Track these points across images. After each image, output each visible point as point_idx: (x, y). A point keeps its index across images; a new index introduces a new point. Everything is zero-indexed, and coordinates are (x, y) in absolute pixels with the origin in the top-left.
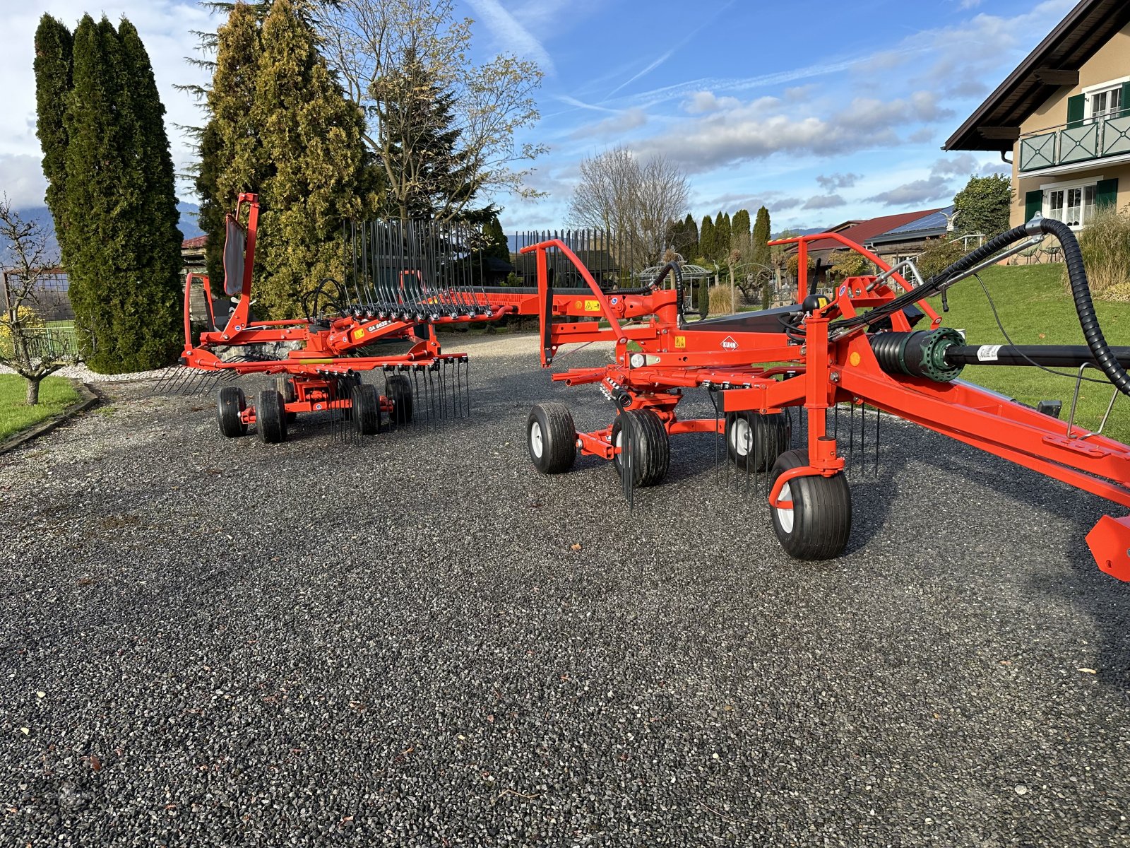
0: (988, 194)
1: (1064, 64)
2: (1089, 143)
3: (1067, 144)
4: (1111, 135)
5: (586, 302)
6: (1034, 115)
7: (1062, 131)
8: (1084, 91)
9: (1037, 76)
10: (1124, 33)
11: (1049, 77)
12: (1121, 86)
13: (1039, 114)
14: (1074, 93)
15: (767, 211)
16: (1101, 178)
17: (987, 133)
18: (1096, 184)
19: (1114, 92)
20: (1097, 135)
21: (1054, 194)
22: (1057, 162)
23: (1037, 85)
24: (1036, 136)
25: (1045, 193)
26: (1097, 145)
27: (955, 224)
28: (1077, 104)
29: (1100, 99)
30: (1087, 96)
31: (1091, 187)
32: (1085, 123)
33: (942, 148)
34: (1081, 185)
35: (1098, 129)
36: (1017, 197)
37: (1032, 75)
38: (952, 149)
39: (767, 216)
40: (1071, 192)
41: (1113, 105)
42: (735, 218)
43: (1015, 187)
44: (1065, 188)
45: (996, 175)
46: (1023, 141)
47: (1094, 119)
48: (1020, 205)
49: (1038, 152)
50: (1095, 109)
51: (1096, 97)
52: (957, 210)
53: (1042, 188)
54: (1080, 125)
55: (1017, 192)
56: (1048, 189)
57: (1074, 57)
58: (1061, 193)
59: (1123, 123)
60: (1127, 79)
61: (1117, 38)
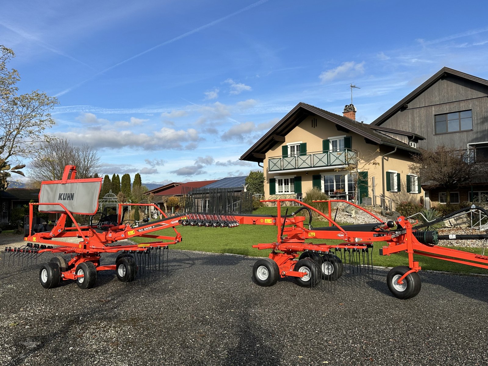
0: (257, 178)
1: (281, 134)
2: (293, 163)
3: (286, 163)
4: (300, 162)
6: (270, 151)
7: (283, 158)
8: (287, 144)
9: (273, 137)
10: (299, 127)
11: (277, 138)
12: (300, 144)
13: (272, 150)
14: (284, 144)
15: (140, 175)
16: (296, 176)
17: (256, 155)
18: (294, 177)
19: (297, 146)
20: (296, 161)
21: (279, 180)
22: (282, 169)
23: (272, 139)
24: (274, 159)
25: (276, 179)
26: (296, 164)
27: (247, 189)
28: (285, 149)
29: (293, 147)
30: (289, 146)
31: (292, 179)
32: (289, 156)
33: (239, 159)
34: (289, 177)
35: (295, 159)
36: (266, 180)
37: (271, 136)
38: (243, 160)
39: (140, 178)
40: (285, 180)
41: (297, 150)
42: (123, 177)
43: (265, 175)
44: (283, 178)
45: (258, 171)
46: (267, 159)
47: (291, 155)
48: (267, 183)
49: (275, 164)
50: (291, 151)
51: (291, 147)
52: (247, 184)
53: (275, 177)
54: (287, 157)
55: (266, 178)
56: (277, 178)
57: (284, 132)
58: (282, 180)
59: (304, 158)
60: (301, 142)
61: (297, 127)
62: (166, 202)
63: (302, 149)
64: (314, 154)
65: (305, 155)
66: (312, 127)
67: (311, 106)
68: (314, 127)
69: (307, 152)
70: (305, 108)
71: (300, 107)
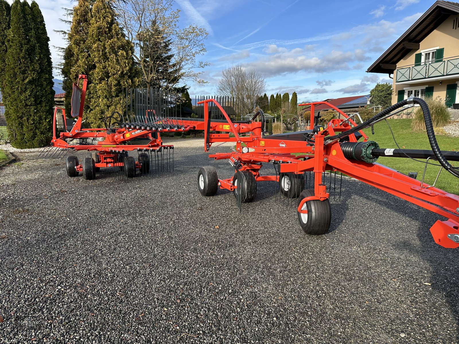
0: (383, 91)
1: (414, 40)
2: (423, 72)
3: (415, 72)
4: (431, 69)
5: (224, 126)
6: (402, 60)
7: (413, 67)
8: (421, 52)
9: (404, 45)
10: (437, 30)
11: (408, 46)
12: (436, 51)
13: (404, 60)
14: (418, 52)
15: (296, 94)
16: (427, 86)
17: (383, 66)
18: (425, 88)
19: (433, 53)
20: (426, 69)
21: (409, 92)
22: (410, 79)
23: (403, 48)
24: (403, 68)
25: (406, 91)
26: (426, 73)
27: (370, 102)
28: (419, 57)
29: (427, 55)
30: (423, 54)
31: (423, 90)
32: (422, 64)
33: (366, 71)
34: (419, 89)
35: (426, 67)
36: (394, 92)
37: (402, 44)
38: (370, 72)
39: (296, 96)
40: (415, 91)
41: (433, 58)
42: (283, 96)
43: (394, 88)
44: (413, 89)
45: (387, 83)
46: (397, 70)
47: (425, 63)
48: (396, 95)
49: (403, 75)
50: (426, 59)
51: (426, 54)
52: (371, 96)
53: (404, 89)
54: (420, 65)
55: (394, 90)
56: (407, 89)
57: (418, 38)
58: (412, 91)
59: (436, 65)
60: (438, 48)
61: (435, 31)
63: (439, 55)
64: (448, 60)
65: (441, 61)
66: (453, 28)
67: (454, 4)
68: (456, 29)
69: (444, 58)
70: (443, 7)
71: (438, 6)
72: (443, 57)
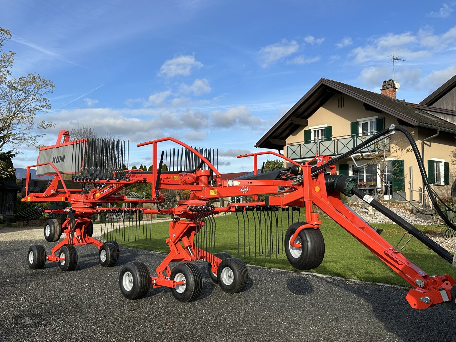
0: (275, 168)
1: (302, 116)
2: (314, 150)
3: (306, 150)
4: (322, 148)
6: (291, 136)
7: (303, 144)
8: (310, 128)
9: (292, 120)
10: (324, 107)
11: (297, 121)
12: (324, 128)
13: (293, 136)
14: (306, 128)
17: (273, 141)
19: (322, 130)
20: (317, 147)
22: (302, 157)
23: (292, 124)
24: (293, 145)
26: (317, 151)
28: (307, 134)
29: (316, 132)
30: (311, 131)
32: (312, 142)
33: (255, 146)
35: (317, 144)
37: (290, 119)
38: (258, 147)
41: (322, 135)
43: (285, 166)
45: (277, 160)
46: (288, 146)
47: (315, 141)
49: (294, 152)
50: (315, 136)
51: (315, 131)
54: (310, 142)
57: (306, 114)
59: (327, 143)
60: (326, 126)
61: (321, 108)
62: (179, 194)
63: (327, 133)
64: (338, 140)
65: (331, 139)
66: (339, 107)
67: (337, 83)
68: (341, 108)
69: (333, 137)
70: (328, 85)
71: (323, 84)
72: (332, 135)
